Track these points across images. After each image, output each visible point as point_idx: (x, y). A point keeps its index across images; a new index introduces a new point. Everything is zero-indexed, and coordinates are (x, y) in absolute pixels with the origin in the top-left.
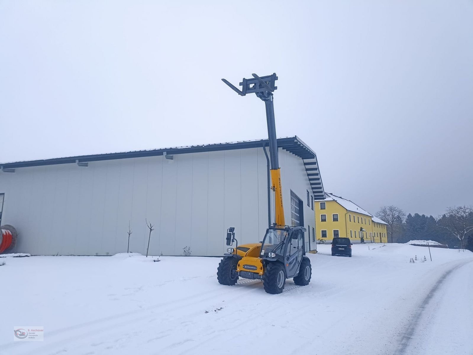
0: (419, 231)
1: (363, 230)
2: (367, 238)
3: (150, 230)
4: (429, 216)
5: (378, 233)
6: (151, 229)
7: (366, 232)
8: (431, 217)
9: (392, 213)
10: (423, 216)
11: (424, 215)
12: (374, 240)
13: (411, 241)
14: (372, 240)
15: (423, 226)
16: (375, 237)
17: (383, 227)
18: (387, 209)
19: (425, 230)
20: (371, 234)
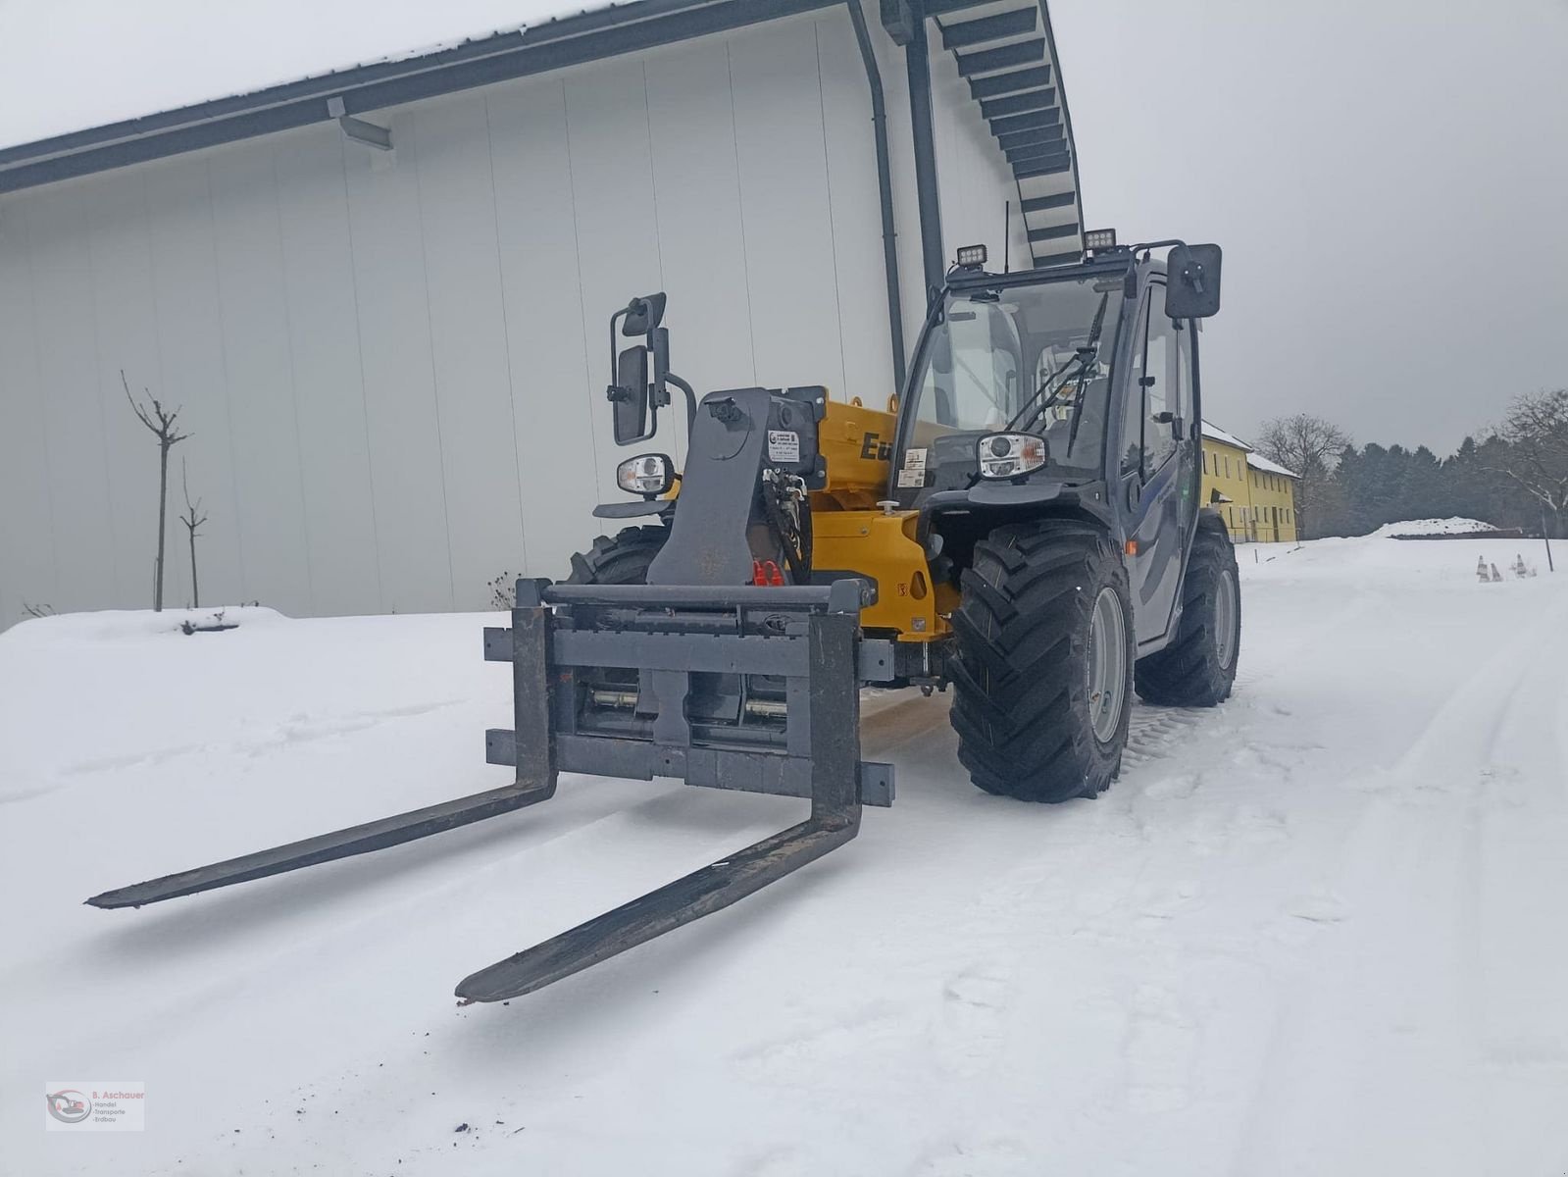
0: (1379, 501)
1: (1221, 497)
2: (1234, 526)
3: (159, 440)
4: (1413, 450)
5: (1268, 511)
6: (162, 434)
7: (1230, 505)
8: (1422, 450)
9: (1302, 441)
10: (1396, 449)
11: (1397, 446)
12: (1255, 532)
13: (1386, 525)
14: (1250, 532)
15: (1393, 483)
16: (1258, 525)
17: (1282, 487)
18: (1286, 427)
19: (1401, 497)
20: (1247, 511)
